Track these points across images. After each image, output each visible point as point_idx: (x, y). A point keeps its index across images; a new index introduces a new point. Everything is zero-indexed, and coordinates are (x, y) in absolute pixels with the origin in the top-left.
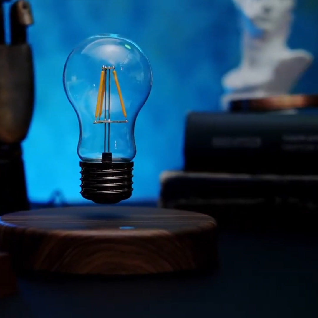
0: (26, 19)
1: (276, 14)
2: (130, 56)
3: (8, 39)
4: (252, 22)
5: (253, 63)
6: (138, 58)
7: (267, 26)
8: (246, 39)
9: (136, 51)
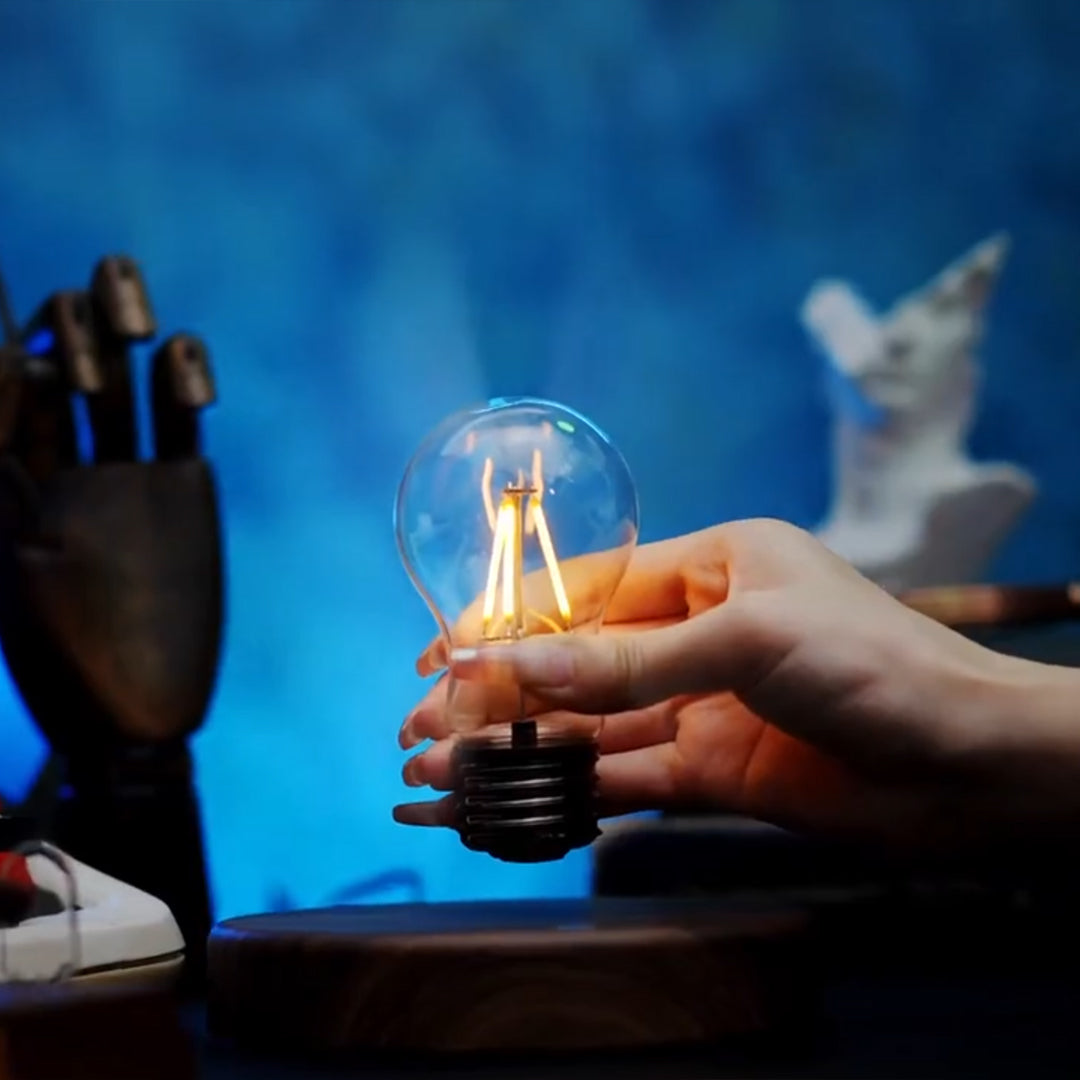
0: (196, 389)
1: (922, 361)
2: (575, 456)
3: (146, 445)
4: (859, 384)
5: (867, 505)
6: (598, 462)
7: (899, 397)
8: (847, 438)
9: (590, 439)
